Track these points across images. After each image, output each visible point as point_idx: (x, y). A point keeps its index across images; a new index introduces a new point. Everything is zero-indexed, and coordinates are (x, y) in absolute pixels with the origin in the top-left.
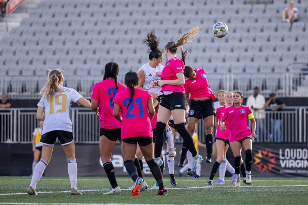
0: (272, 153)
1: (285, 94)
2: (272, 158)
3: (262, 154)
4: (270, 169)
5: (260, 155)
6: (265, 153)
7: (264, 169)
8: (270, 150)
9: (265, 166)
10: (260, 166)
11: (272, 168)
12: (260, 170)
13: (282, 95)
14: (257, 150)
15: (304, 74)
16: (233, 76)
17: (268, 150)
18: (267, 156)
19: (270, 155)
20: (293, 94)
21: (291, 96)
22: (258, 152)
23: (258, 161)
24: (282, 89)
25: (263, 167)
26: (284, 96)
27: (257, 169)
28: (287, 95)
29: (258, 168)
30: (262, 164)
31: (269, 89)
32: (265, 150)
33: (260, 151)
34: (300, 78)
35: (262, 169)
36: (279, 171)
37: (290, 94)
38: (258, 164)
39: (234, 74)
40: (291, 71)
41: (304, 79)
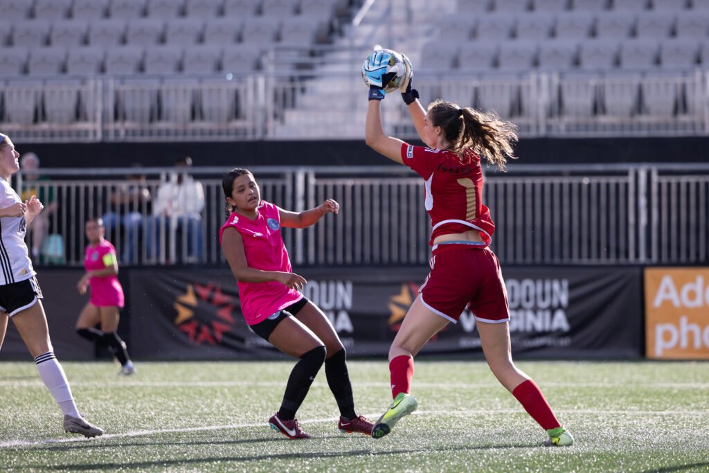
0: (224, 292)
1: (254, 131)
2: (223, 305)
3: (197, 296)
4: (219, 336)
5: (190, 299)
6: (205, 292)
7: (202, 337)
8: (219, 286)
9: (205, 329)
10: (190, 329)
11: (225, 334)
12: (191, 341)
13: (245, 133)
14: (181, 284)
15: (303, 78)
16: (112, 84)
17: (211, 283)
18: (210, 300)
19: (219, 297)
20: (274, 132)
21: (271, 136)
22: (185, 291)
23: (184, 314)
24: (244, 118)
25: (198, 330)
26: (250, 137)
27: (182, 337)
28: (259, 136)
29: (186, 334)
30: (195, 323)
31: (211, 119)
32: (204, 286)
33: (190, 288)
34: (293, 90)
35: (196, 338)
36: (242, 340)
37: (265, 131)
38: (187, 322)
39: (115, 77)
40: (270, 69)
41: (303, 90)
